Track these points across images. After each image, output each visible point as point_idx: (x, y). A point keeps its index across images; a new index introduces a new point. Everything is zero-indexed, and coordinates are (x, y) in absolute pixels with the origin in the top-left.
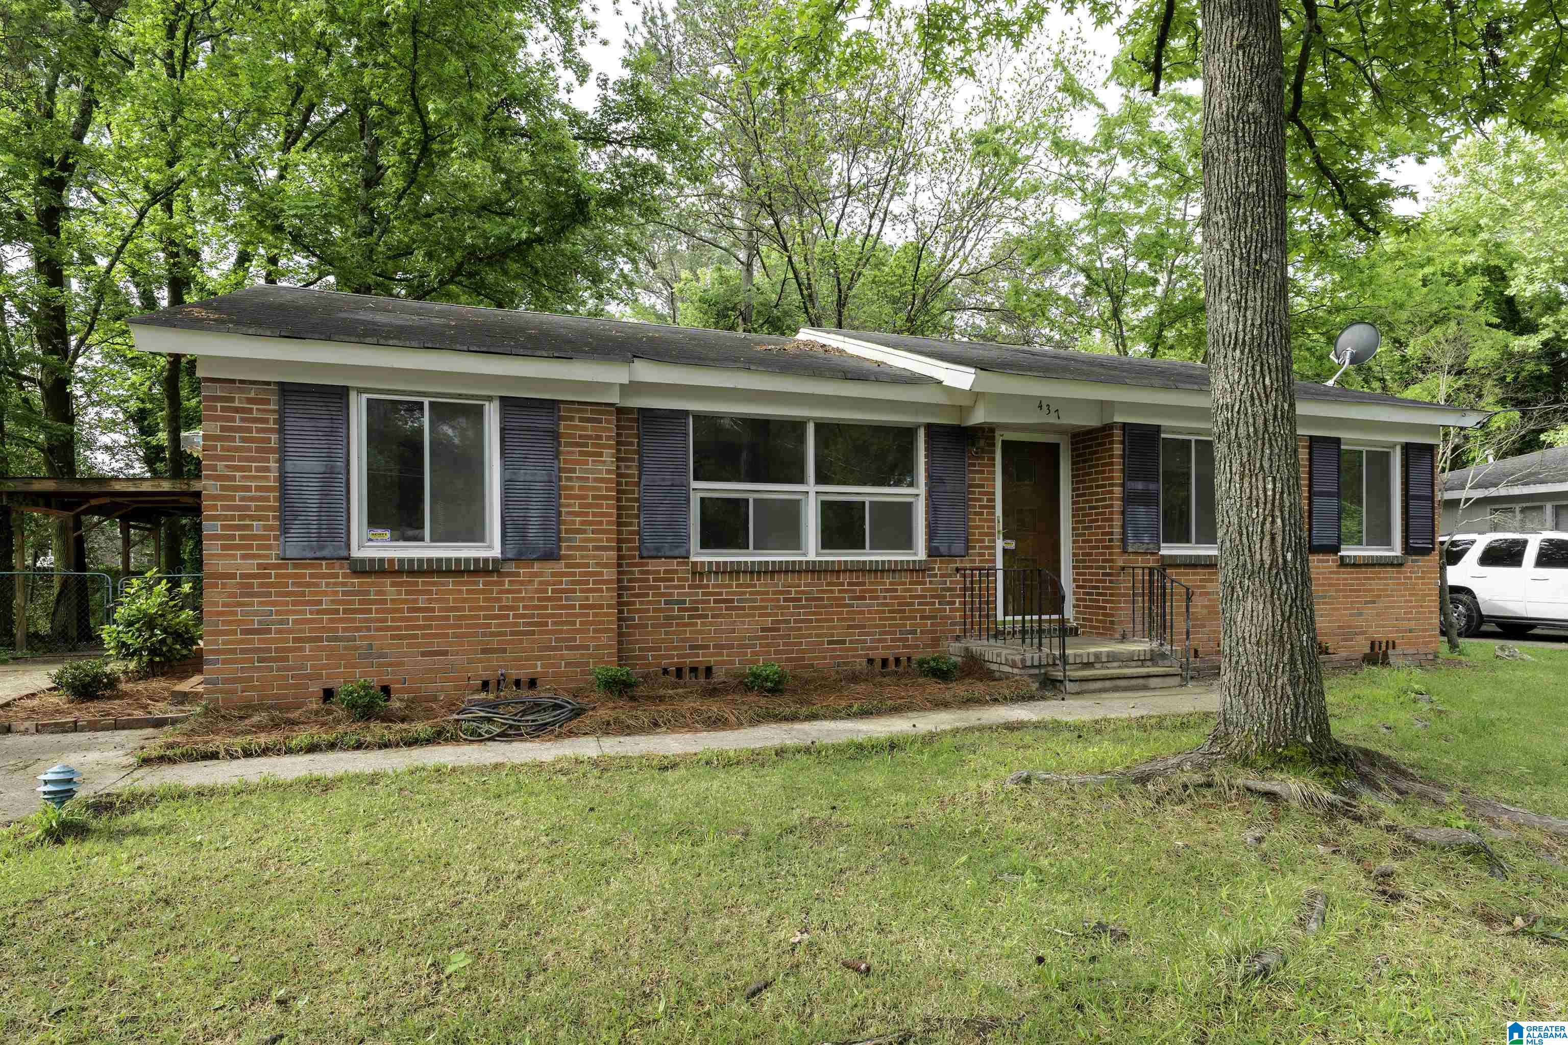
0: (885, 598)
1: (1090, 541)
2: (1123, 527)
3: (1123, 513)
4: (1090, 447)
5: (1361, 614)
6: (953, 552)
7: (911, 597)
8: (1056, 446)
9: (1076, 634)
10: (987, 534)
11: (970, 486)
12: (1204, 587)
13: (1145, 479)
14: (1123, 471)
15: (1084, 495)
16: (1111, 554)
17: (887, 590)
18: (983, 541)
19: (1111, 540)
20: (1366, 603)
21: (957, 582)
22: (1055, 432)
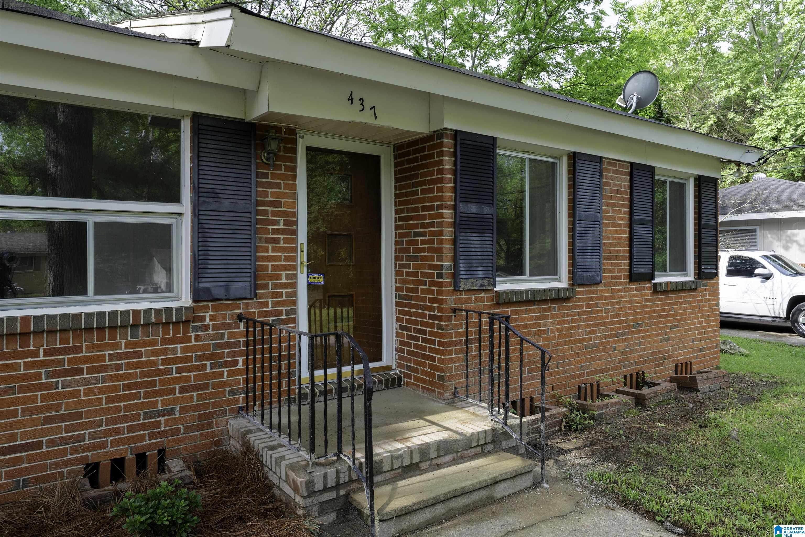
0: (118, 367)
1: (416, 274)
2: (455, 259)
3: (454, 242)
4: (416, 160)
5: (668, 339)
6: (234, 292)
7: (164, 362)
8: (376, 160)
9: (400, 385)
10: (284, 268)
11: (258, 203)
12: (539, 325)
13: (480, 201)
14: (455, 190)
15: (408, 219)
16: (440, 293)
17: (121, 356)
18: (279, 277)
19: (440, 276)
20: (672, 327)
21: (240, 335)
22: (375, 142)
